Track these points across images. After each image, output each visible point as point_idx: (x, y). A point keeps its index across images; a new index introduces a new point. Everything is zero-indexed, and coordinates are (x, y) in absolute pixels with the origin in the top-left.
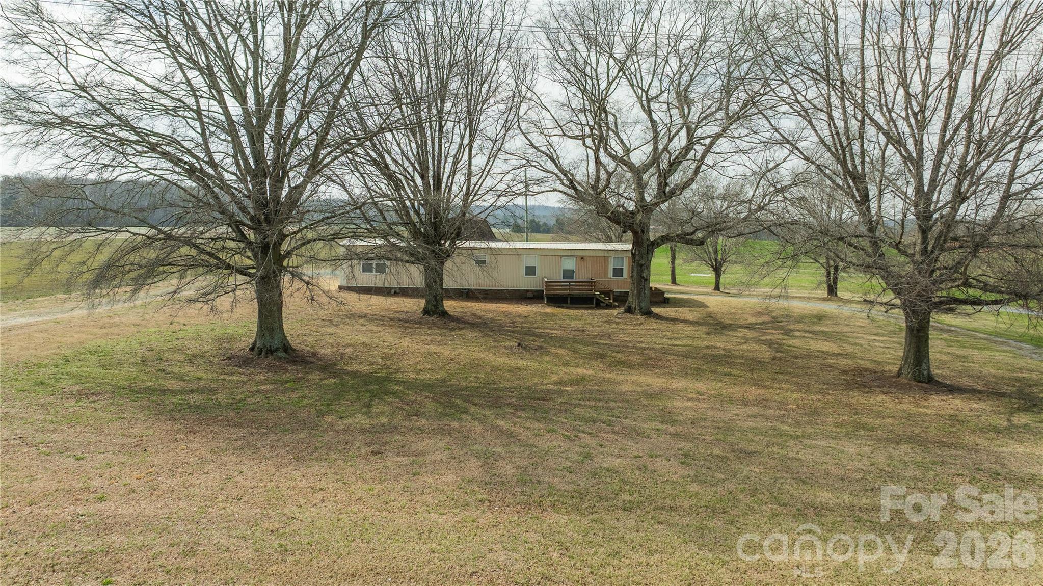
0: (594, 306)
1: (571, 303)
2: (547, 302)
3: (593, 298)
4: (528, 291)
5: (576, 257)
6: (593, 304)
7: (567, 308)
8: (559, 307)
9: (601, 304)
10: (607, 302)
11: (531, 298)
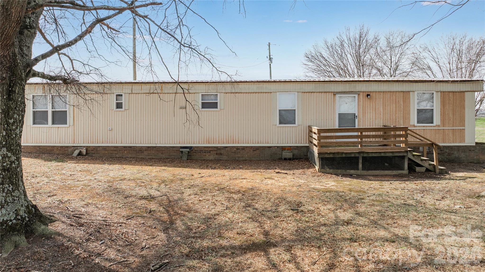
0: (406, 172)
1: (364, 169)
2: (322, 167)
3: (403, 157)
4: (283, 148)
5: (358, 93)
6: (403, 169)
7: (358, 177)
8: (344, 175)
9: (418, 169)
10: (426, 165)
11: (290, 159)
